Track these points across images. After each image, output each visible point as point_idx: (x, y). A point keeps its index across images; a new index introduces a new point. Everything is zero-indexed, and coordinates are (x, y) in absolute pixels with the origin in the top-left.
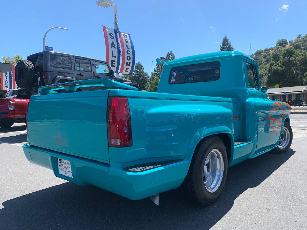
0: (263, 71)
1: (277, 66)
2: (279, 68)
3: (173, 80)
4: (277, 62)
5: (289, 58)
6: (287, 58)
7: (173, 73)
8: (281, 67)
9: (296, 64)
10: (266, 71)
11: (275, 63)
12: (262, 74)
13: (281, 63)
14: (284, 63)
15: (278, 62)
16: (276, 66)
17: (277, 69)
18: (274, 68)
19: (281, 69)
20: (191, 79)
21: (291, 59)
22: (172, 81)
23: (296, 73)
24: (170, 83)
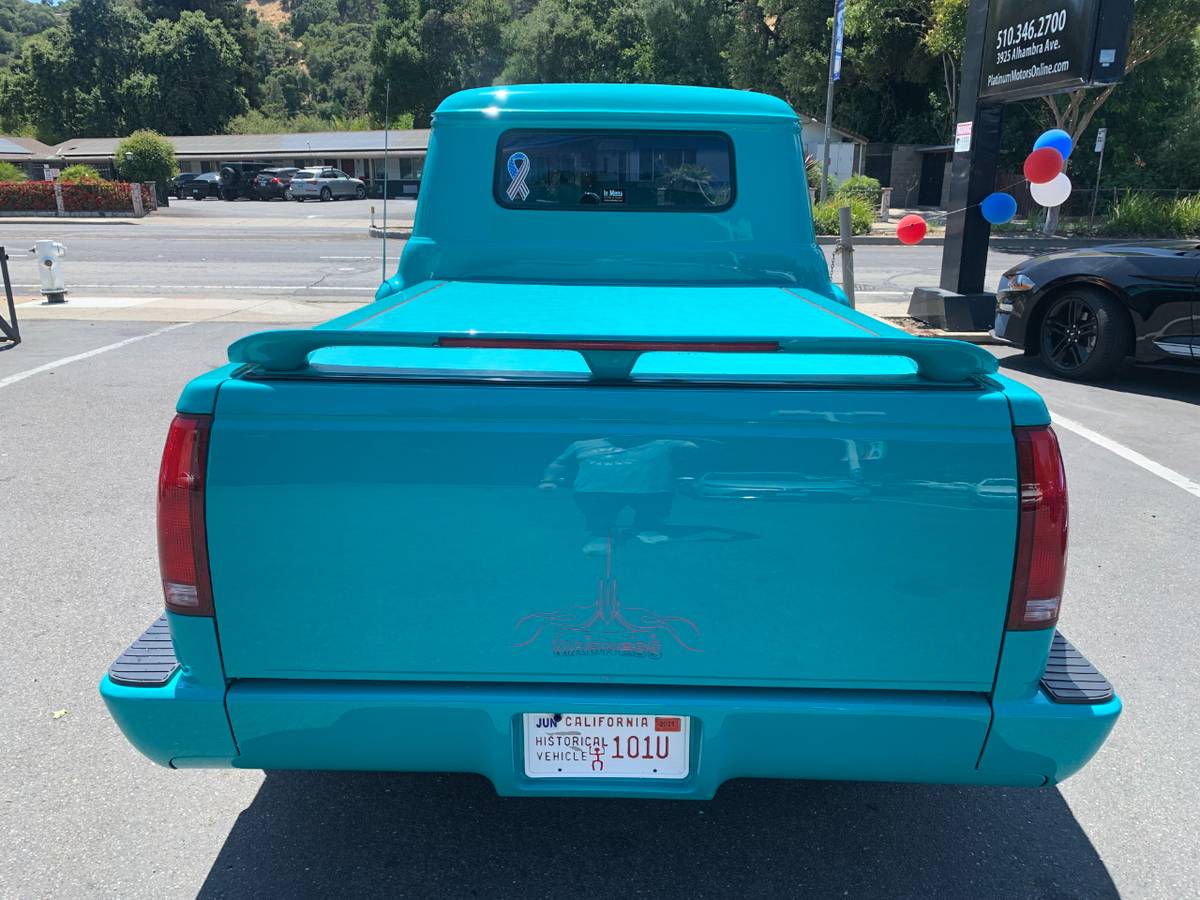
0: (331, 49)
1: (404, 40)
2: (410, 49)
3: (518, 188)
4: (402, 22)
5: (442, 14)
6: (435, 13)
7: (513, 158)
8: (417, 44)
9: (462, 40)
10: (341, 51)
11: (397, 26)
12: (327, 59)
13: (415, 31)
14: (425, 33)
15: (406, 23)
16: (399, 38)
17: (405, 52)
18: (394, 47)
19: (418, 55)
20: (612, 193)
21: (447, 17)
22: (511, 193)
23: (467, 73)
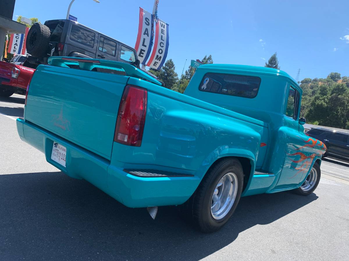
0: (306, 103)
1: (323, 101)
2: (324, 103)
3: (204, 86)
4: (324, 96)
5: (338, 95)
6: (336, 95)
7: (206, 79)
8: (326, 103)
9: (344, 103)
10: (308, 104)
11: (321, 97)
12: (303, 105)
13: (327, 99)
14: (331, 100)
15: (325, 96)
16: (321, 100)
17: (322, 104)
18: (318, 102)
19: (326, 105)
20: (225, 90)
21: (339, 96)
22: (202, 88)
23: (341, 113)
24: (200, 89)
